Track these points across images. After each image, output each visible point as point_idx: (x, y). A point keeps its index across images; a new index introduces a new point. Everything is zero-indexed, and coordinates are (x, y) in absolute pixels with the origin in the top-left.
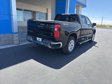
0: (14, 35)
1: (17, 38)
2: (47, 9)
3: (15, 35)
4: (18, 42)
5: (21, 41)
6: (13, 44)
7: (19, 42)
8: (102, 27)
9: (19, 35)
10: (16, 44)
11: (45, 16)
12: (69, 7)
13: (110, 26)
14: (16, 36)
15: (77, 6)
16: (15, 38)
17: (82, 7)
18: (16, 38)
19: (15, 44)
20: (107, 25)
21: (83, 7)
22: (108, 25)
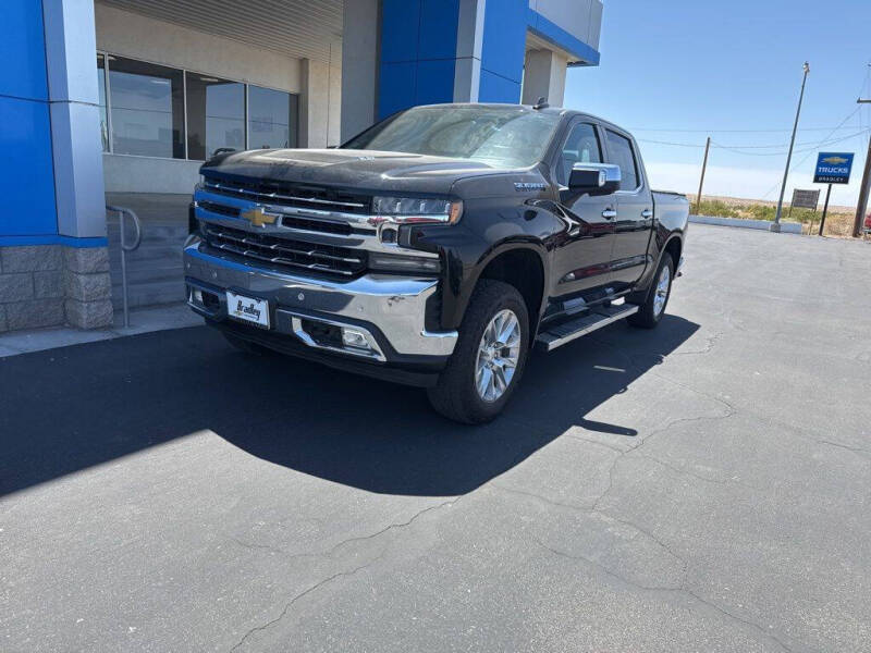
0: (75, 258)
1: (103, 280)
2: (303, 64)
3: (85, 259)
4: (109, 308)
5: (132, 309)
6: (66, 323)
7: (118, 311)
8: (701, 215)
9: (114, 261)
10: (92, 330)
11: (282, 117)
12: (484, 60)
13: (757, 208)
14: (91, 265)
15: (532, 52)
16: (82, 279)
17: (570, 64)
18: (96, 278)
19: (81, 329)
20: (738, 203)
21: (574, 59)
22: (746, 204)
